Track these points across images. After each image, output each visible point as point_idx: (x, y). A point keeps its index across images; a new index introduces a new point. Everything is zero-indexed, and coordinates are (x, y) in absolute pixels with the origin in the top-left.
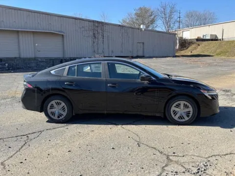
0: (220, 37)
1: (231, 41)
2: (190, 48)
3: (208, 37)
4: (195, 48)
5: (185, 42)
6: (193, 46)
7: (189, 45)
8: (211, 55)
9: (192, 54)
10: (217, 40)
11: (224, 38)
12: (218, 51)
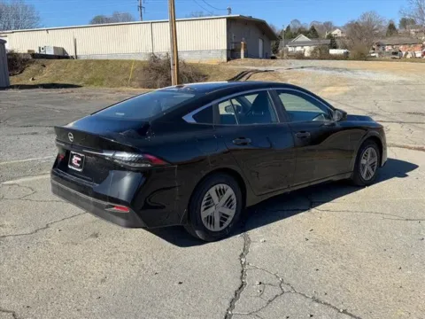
0: (71, 53)
1: (104, 61)
3: (50, 52)
5: (15, 59)
7: (24, 64)
9: (36, 82)
10: (67, 57)
11: (78, 54)
12: (86, 77)
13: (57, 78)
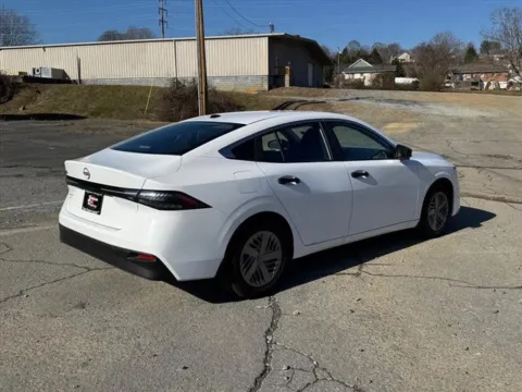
0: (73, 75)
2: (17, 99)
3: (47, 75)
4: (31, 100)
5: (2, 83)
6: (24, 93)
8: (77, 114)
9: (28, 112)
10: (69, 82)
11: (82, 77)
12: (92, 106)
13: (55, 108)
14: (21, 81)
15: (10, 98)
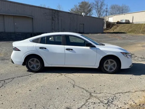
3: (124, 22)
4: (116, 28)
5: (110, 24)
9: (114, 31)
10: (129, 23)
11: (133, 22)
12: (130, 30)
13: (120, 30)
14: (116, 23)
15: (111, 28)
